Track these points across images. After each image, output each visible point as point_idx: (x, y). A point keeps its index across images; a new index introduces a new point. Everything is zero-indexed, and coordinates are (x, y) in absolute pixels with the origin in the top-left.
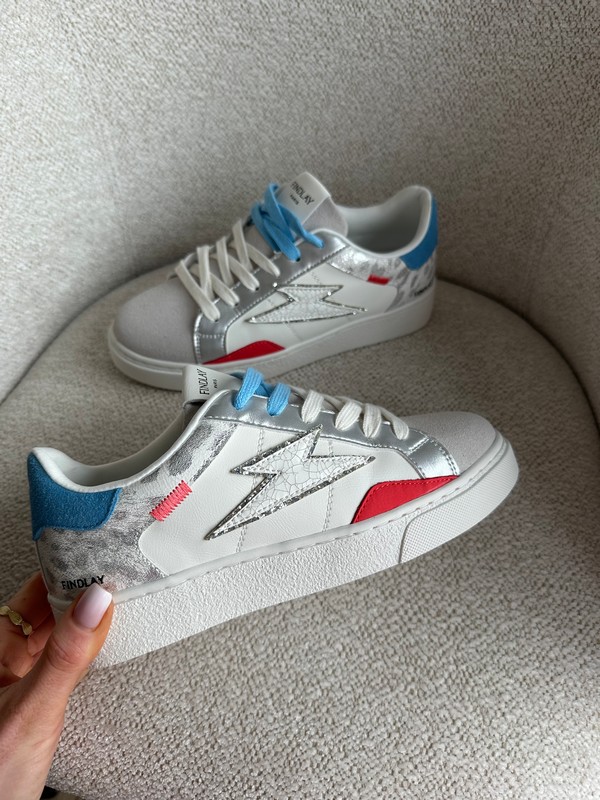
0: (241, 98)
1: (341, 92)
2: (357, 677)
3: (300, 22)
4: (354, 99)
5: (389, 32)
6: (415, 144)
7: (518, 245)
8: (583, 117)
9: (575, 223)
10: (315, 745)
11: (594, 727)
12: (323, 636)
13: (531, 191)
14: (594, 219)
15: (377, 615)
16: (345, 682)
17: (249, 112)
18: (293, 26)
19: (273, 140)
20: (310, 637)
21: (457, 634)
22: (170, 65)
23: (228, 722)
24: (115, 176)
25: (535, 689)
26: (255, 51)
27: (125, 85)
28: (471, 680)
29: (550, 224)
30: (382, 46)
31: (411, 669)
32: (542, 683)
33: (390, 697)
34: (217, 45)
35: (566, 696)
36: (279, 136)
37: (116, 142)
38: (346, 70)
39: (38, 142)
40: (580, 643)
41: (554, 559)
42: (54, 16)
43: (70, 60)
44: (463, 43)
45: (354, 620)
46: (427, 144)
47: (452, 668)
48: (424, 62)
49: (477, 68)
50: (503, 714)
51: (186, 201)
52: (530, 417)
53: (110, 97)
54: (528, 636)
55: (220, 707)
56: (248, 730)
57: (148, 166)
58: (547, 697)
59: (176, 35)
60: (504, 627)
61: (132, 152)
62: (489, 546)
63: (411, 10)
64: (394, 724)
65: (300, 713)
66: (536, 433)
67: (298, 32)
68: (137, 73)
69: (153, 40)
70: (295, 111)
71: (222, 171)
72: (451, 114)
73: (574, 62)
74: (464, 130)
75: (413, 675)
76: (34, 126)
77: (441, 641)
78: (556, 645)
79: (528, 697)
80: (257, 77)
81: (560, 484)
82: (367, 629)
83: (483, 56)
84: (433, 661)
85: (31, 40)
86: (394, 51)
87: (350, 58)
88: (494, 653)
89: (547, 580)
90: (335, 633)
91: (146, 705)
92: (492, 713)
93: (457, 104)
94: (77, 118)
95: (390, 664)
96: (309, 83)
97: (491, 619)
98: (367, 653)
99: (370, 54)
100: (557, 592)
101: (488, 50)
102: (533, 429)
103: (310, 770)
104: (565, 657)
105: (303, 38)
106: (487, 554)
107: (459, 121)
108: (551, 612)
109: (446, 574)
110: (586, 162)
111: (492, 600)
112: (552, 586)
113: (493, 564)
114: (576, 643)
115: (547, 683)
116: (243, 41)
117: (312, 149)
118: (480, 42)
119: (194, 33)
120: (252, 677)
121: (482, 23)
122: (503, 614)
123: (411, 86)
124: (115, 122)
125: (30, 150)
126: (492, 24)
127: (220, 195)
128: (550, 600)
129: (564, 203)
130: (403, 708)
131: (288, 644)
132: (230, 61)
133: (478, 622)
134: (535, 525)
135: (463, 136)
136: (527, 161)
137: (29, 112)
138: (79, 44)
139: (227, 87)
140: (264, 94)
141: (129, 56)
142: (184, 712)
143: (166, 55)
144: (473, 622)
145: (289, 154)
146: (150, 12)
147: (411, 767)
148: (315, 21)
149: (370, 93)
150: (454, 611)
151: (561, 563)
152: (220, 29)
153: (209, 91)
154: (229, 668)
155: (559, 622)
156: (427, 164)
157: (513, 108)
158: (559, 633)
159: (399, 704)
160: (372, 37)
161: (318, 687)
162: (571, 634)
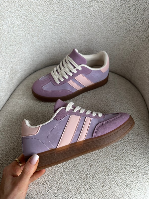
0: (61, 28)
1: (86, 27)
2: (93, 171)
3: (76, 10)
4: (89, 28)
5: (98, 12)
6: (104, 40)
7: (129, 64)
8: (145, 35)
9: (143, 60)
10: (84, 187)
11: (147, 182)
12: (85, 162)
13: (132, 52)
14: (147, 60)
15: (97, 156)
16: (90, 172)
17: (63, 32)
18: (74, 11)
19: (69, 38)
20: (82, 162)
21: (116, 161)
22: (44, 21)
23: (64, 183)
24: (31, 48)
25: (134, 173)
26: (65, 17)
27: (33, 26)
28: (119, 172)
29: (137, 60)
30: (96, 16)
31: (105, 169)
32: (136, 172)
33: (101, 176)
34: (56, 16)
35: (141, 175)
36: (71, 37)
37: (31, 40)
38: (87, 21)
39: (12, 41)
40: (144, 162)
41: (138, 142)
42: (16, 10)
43: (20, 20)
44: (116, 16)
45: (92, 158)
46: (107, 40)
47: (115, 169)
48: (106, 20)
49: (119, 22)
50: (127, 179)
51: (48, 53)
52: (132, 107)
53: (30, 29)
54: (132, 161)
55: (62, 179)
56: (68, 184)
57: (39, 45)
58: (137, 175)
59: (46, 13)
60: (127, 159)
61: (35, 42)
62: (123, 139)
63: (103, 7)
64: (102, 182)
65: (80, 180)
66: (133, 111)
67: (75, 12)
68: (36, 23)
69: (40, 15)
70: (75, 31)
71: (56, 46)
72: (113, 33)
73: (143, 22)
74: (116, 37)
75: (106, 170)
76: (11, 37)
77: (112, 162)
78: (138, 163)
79: (132, 175)
80: (65, 23)
81: (139, 124)
82: (95, 160)
83: (121, 19)
84: (111, 167)
85: (10, 16)
86: (99, 17)
87: (88, 19)
88: (125, 165)
89: (136, 147)
90: (88, 161)
91: (44, 179)
92: (124, 179)
93: (114, 30)
94: (22, 34)
95: (101, 168)
96: (78, 25)
97: (124, 157)
98: (95, 165)
99: (93, 17)
100: (139, 150)
101: (122, 18)
102: (133, 110)
103: (83, 193)
104: (141, 166)
105: (77, 14)
106: (122, 141)
107: (115, 34)
108: (137, 155)
109: (113, 146)
110: (146, 46)
111: (124, 153)
112: (137, 149)
113: (124, 144)
114: (143, 162)
115: (137, 172)
116: (62, 15)
117: (79, 40)
118: (120, 16)
119: (50, 12)
120: (69, 172)
121: (121, 11)
122: (126, 156)
123: (103, 26)
124: (31, 35)
125: (11, 43)
126: (123, 11)
127: (56, 52)
128: (137, 152)
129: (140, 55)
130: (104, 178)
131: (77, 164)
132: (59, 19)
133: (121, 158)
134: (133, 134)
135: (116, 38)
136: (131, 45)
137: (10, 34)
138: (22, 16)
139: (58, 26)
140: (67, 27)
141: (34, 19)
142: (53, 180)
143: (43, 18)
144: (119, 158)
145: (73, 42)
146: (39, 8)
147: (106, 192)
148: (80, 10)
149: (93, 27)
150: (115, 155)
151: (140, 143)
152: (56, 11)
153: (54, 27)
154: (63, 170)
155: (139, 157)
156: (107, 44)
157: (128, 32)
158: (139, 160)
159: (103, 177)
160: (94, 14)
161: (84, 174)
162: (142, 160)
